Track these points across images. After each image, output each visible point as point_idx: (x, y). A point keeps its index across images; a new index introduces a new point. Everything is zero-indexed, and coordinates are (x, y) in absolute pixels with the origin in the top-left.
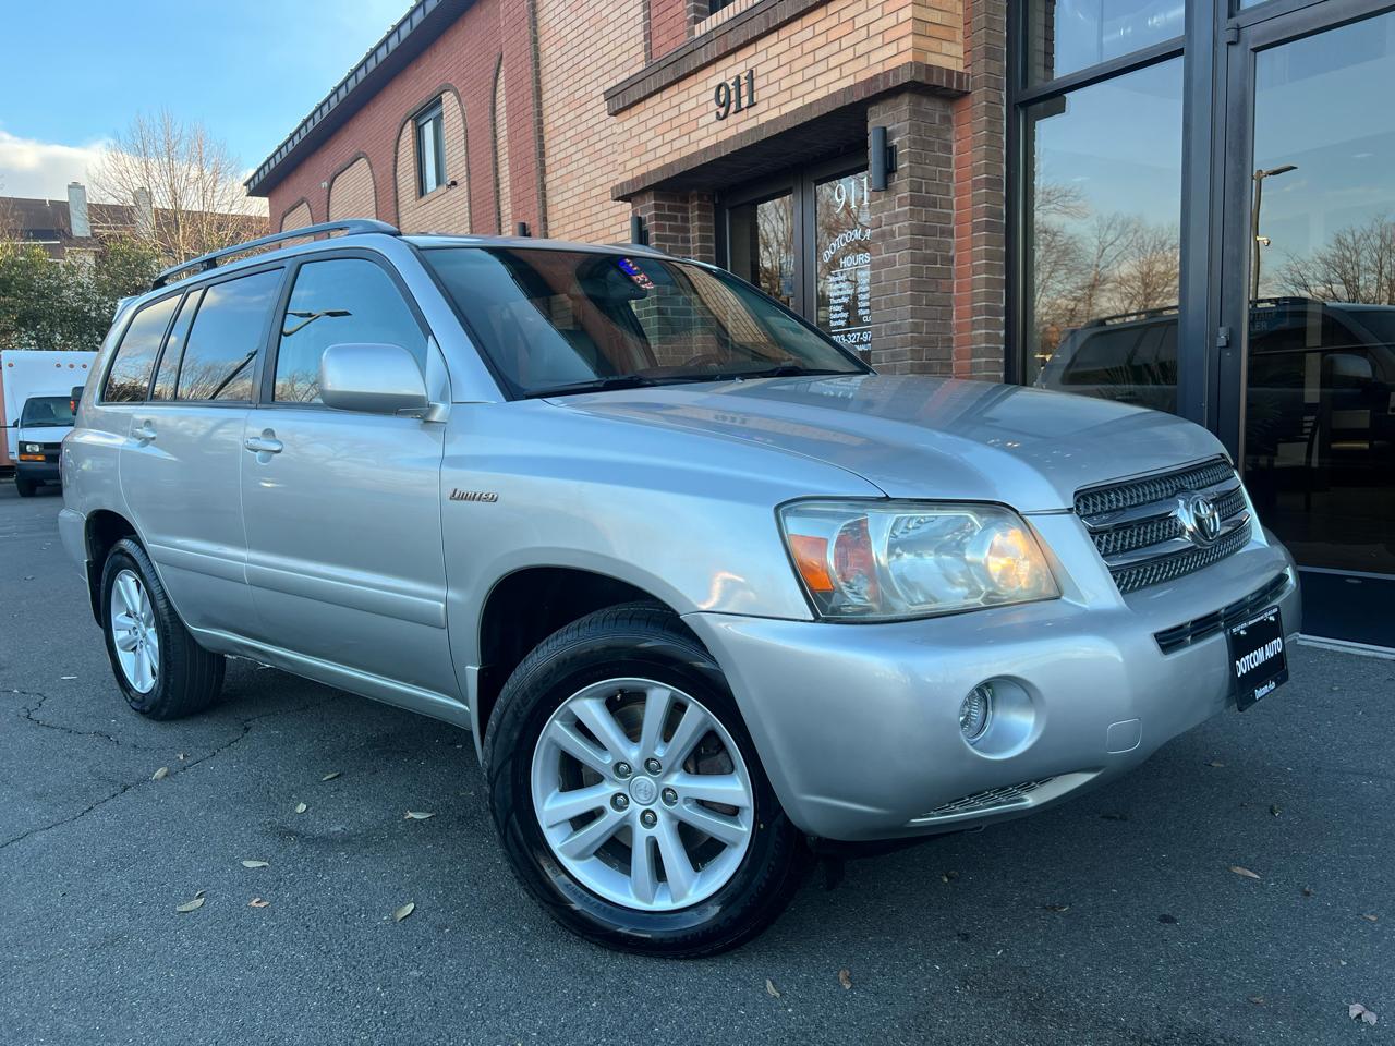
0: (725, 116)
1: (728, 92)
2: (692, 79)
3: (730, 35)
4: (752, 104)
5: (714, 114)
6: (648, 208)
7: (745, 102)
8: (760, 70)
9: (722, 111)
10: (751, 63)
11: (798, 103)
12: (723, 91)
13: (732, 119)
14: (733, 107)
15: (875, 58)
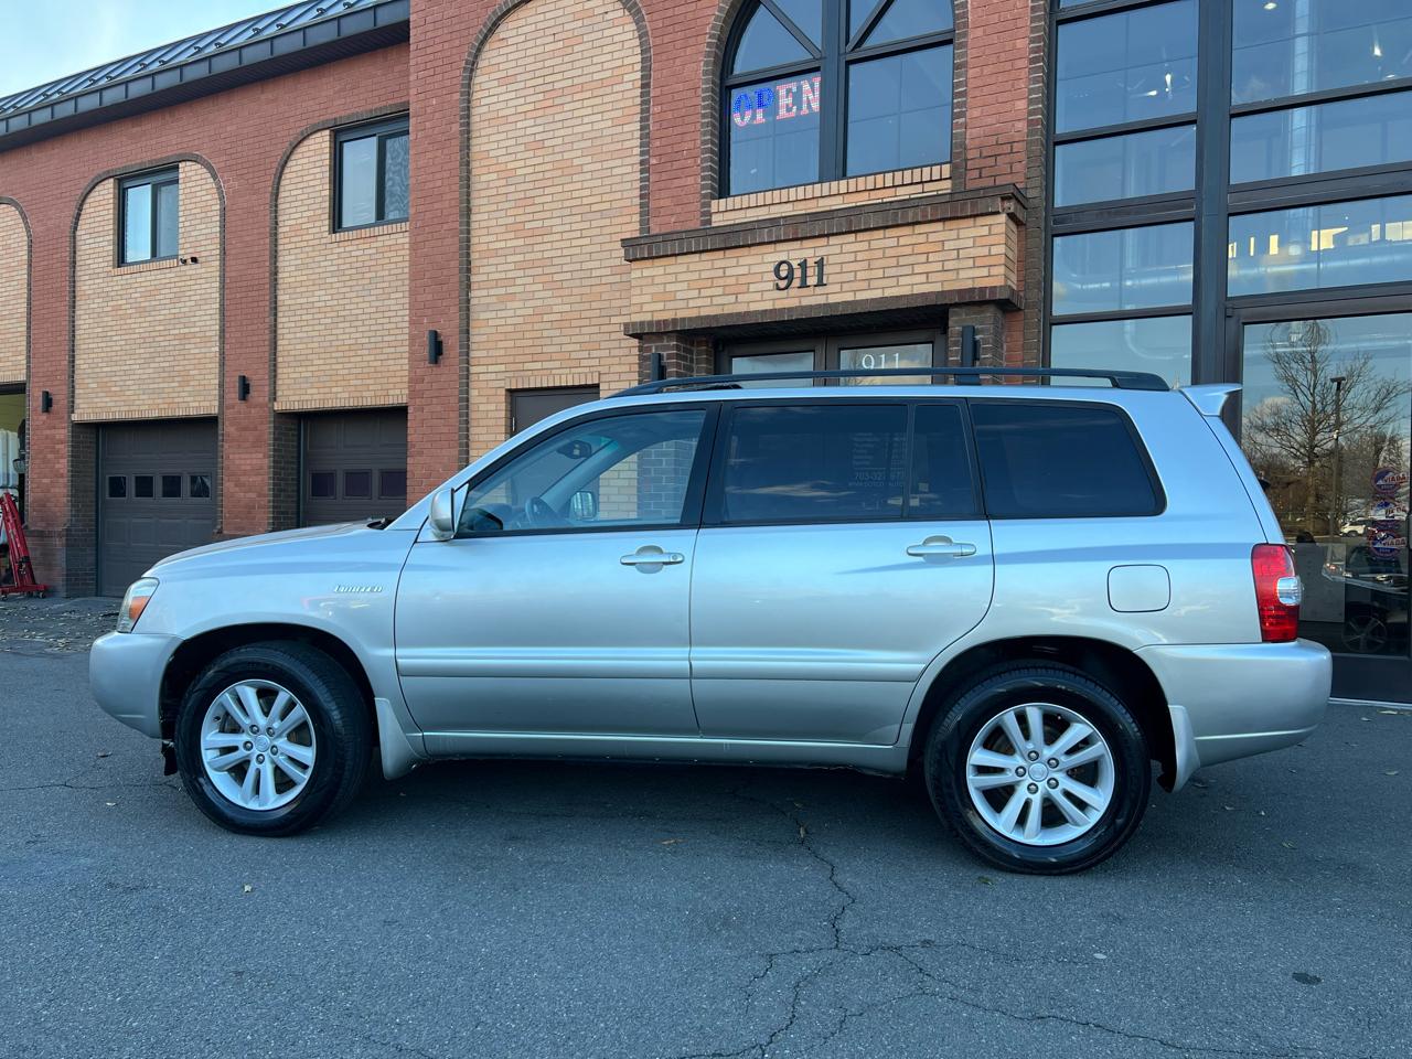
0: (786, 288)
1: (791, 270)
2: (745, 251)
3: (803, 226)
4: (820, 284)
5: (771, 284)
6: (668, 349)
7: (812, 280)
8: (832, 259)
9: (783, 284)
10: (821, 252)
11: (877, 294)
12: (784, 267)
13: (793, 291)
14: (797, 282)
15: (963, 274)
